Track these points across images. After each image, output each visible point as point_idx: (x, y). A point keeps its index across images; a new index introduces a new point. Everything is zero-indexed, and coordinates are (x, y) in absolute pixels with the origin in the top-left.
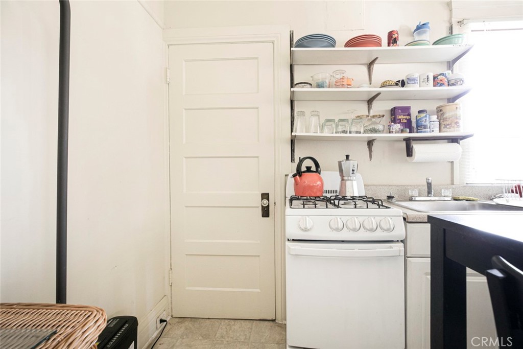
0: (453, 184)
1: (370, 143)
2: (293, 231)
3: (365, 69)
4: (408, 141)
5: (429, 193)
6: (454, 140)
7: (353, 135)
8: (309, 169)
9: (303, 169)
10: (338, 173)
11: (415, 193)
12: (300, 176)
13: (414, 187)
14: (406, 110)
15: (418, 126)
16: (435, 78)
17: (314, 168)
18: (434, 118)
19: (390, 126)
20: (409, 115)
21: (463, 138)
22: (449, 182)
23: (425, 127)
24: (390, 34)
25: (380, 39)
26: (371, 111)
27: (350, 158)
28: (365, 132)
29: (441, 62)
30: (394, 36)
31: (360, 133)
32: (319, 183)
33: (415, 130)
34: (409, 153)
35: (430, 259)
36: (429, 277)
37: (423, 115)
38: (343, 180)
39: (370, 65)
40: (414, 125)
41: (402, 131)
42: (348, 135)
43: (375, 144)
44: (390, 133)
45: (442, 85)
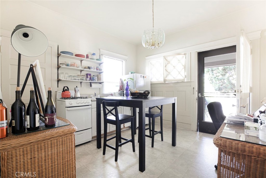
0: (100, 94)
1: (81, 83)
2: (68, 105)
3: (80, 62)
4: (91, 83)
5: (95, 96)
6: (100, 83)
7: (77, 81)
8: (66, 90)
9: (65, 90)
10: (74, 91)
11: (92, 96)
12: (64, 92)
13: (92, 95)
14: (90, 75)
15: (93, 79)
16: (97, 68)
17: (67, 90)
18: (96, 77)
19: (86, 79)
20: (91, 76)
21: (102, 83)
22: (99, 93)
23: (94, 80)
24: (87, 55)
25: (85, 56)
26: (81, 74)
27: (77, 87)
28: (80, 80)
29: (98, 63)
30: (88, 56)
31: (79, 80)
32: (69, 94)
33: (92, 80)
34: (91, 86)
35: (96, 102)
36: (96, 112)
37: (94, 77)
38: (75, 93)
39: (81, 61)
40: (92, 78)
41: (89, 80)
42: (76, 80)
43: (82, 83)
44: (87, 80)
45: (98, 70)
